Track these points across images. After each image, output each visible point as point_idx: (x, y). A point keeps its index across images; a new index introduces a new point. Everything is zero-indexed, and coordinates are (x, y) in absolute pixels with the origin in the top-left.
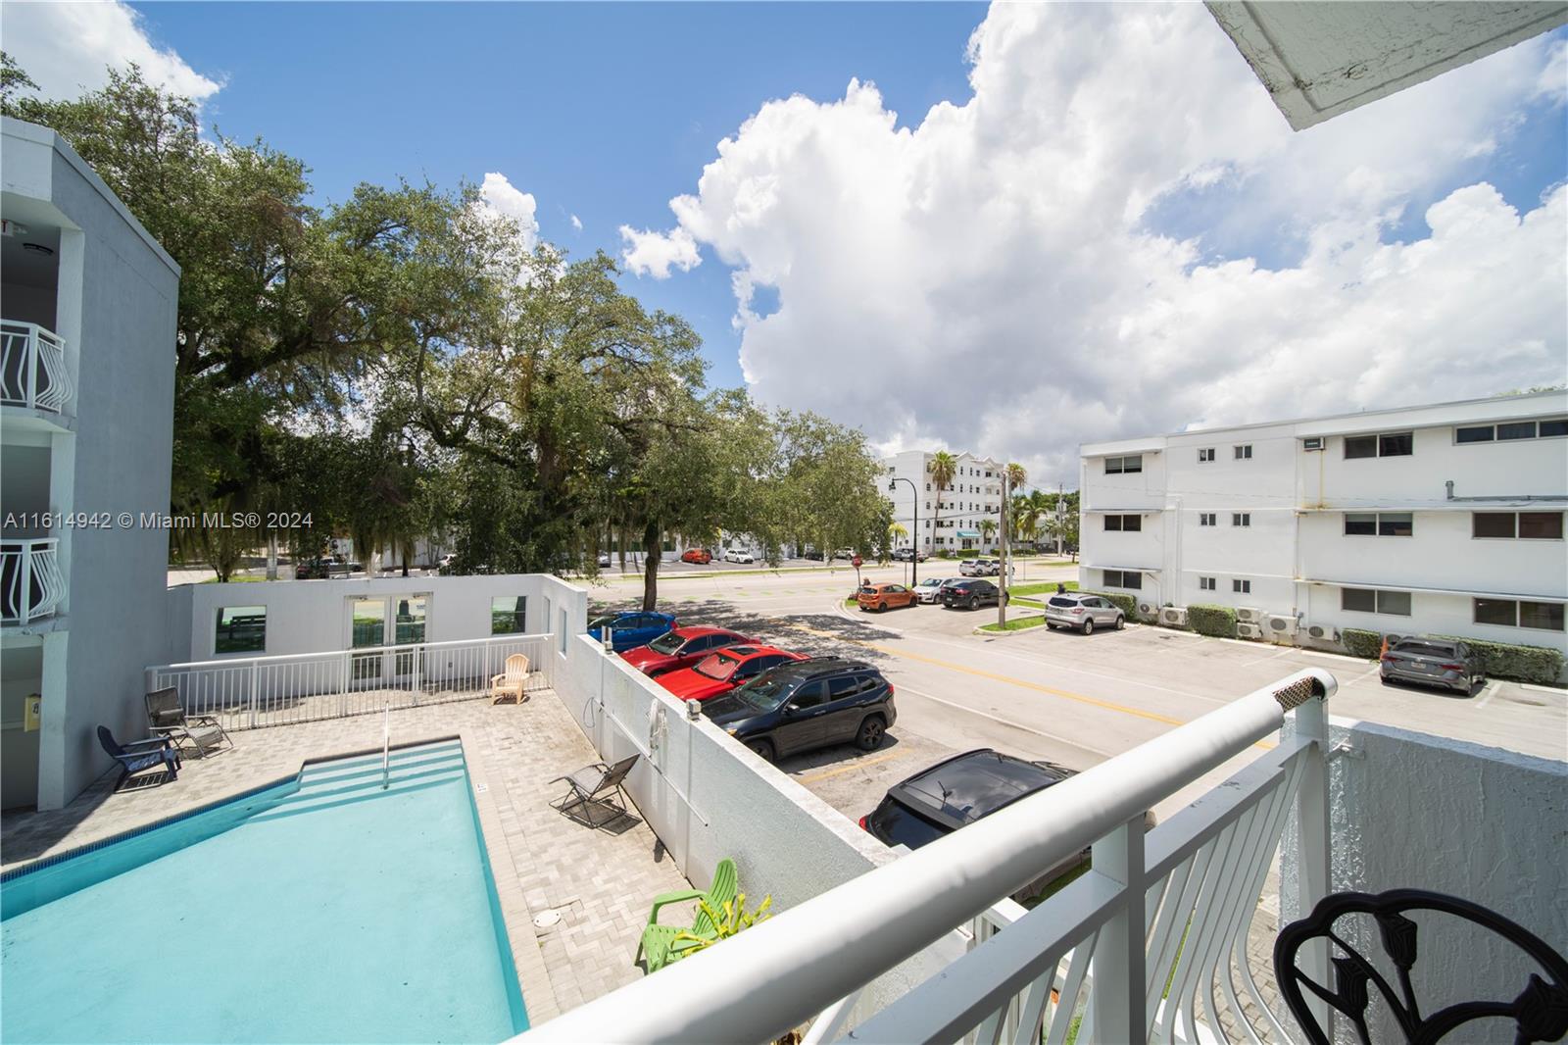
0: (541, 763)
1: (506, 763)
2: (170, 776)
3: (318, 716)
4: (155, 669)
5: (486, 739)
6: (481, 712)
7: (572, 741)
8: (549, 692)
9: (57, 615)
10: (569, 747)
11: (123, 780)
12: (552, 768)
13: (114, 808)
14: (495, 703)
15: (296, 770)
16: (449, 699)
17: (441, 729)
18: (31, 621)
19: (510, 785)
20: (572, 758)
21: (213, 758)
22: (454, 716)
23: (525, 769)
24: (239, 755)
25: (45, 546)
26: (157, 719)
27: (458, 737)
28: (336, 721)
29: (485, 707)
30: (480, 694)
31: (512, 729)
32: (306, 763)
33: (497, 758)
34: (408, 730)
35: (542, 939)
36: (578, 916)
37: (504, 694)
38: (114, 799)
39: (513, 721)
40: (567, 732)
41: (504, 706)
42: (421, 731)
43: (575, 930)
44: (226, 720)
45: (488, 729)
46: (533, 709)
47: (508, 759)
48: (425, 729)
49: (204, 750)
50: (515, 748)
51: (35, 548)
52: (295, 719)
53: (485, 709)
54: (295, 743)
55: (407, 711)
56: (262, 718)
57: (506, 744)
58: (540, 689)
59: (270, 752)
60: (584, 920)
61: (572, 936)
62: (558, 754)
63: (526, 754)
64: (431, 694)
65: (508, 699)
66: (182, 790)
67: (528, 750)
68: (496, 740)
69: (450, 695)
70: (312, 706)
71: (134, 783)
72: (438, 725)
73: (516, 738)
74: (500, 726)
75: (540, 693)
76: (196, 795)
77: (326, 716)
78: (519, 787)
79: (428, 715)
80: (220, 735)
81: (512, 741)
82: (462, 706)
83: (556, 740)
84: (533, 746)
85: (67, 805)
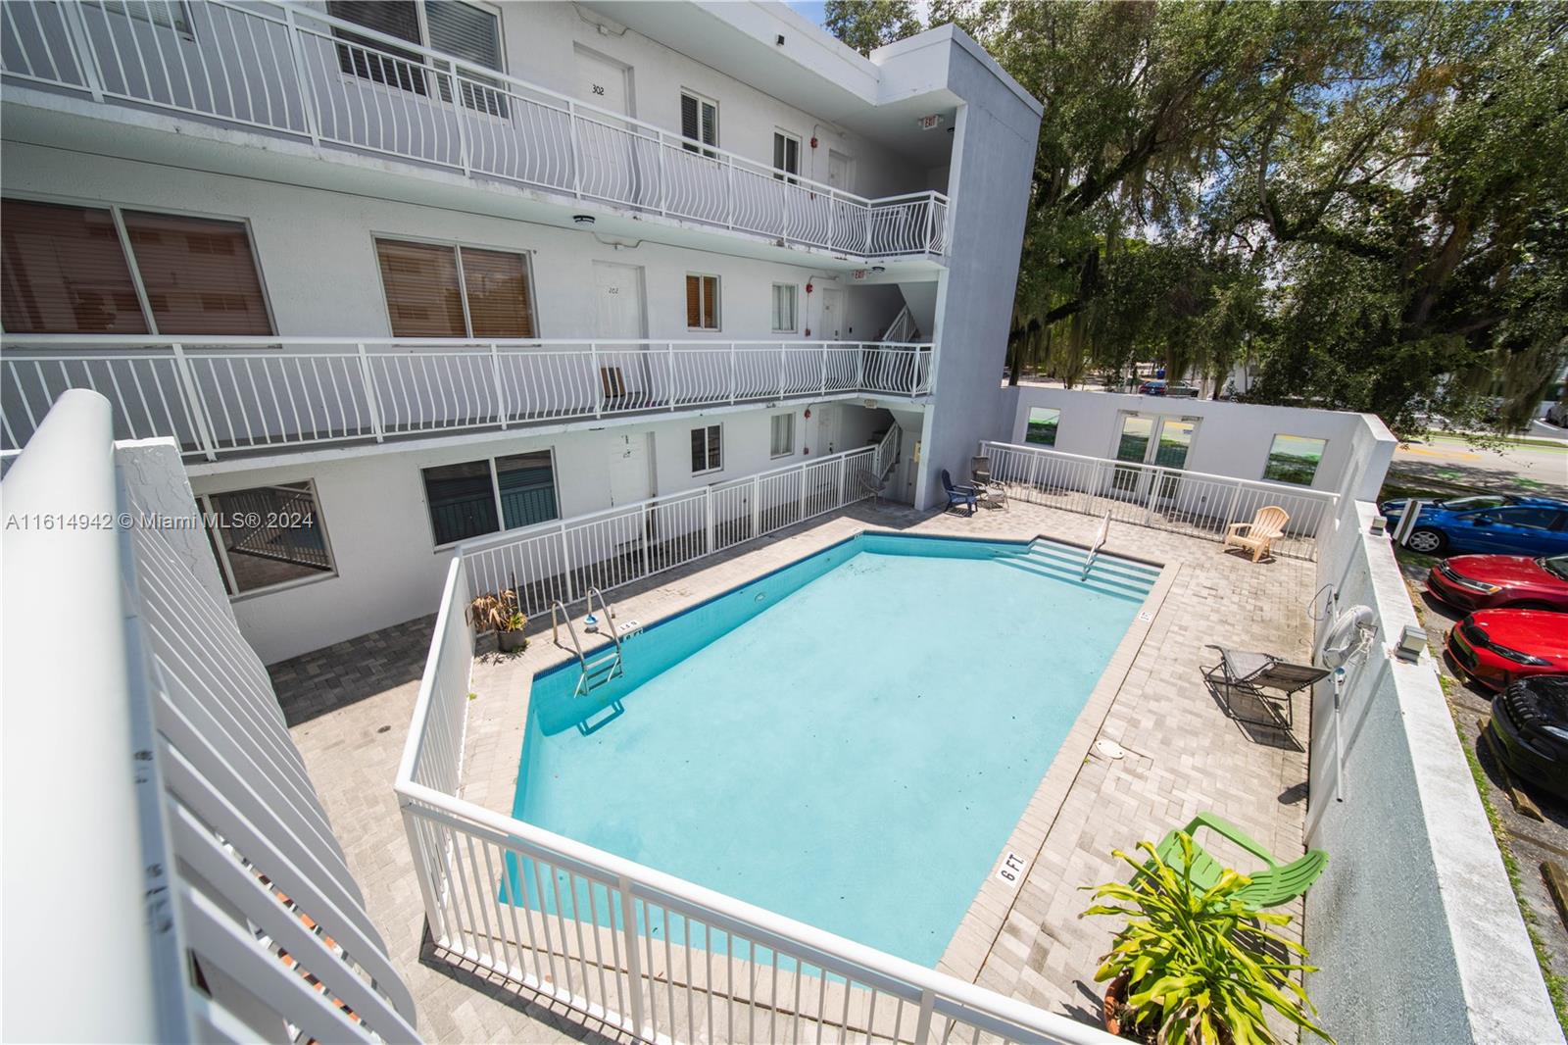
0: (1227, 627)
1: (1189, 609)
2: (969, 513)
3: (1069, 507)
4: (984, 443)
5: (1188, 579)
6: (1204, 554)
7: (1288, 626)
8: (1307, 564)
9: (931, 394)
10: (1278, 629)
11: (949, 507)
12: (1235, 638)
13: (938, 521)
14: (1227, 552)
15: (1030, 539)
16: (1182, 531)
17: (1153, 553)
18: (917, 396)
19: (1176, 629)
20: (1271, 641)
21: (995, 513)
22: (1174, 548)
23: (1206, 623)
24: (1008, 515)
25: (929, 349)
26: (975, 476)
27: (1162, 566)
28: (1078, 516)
29: (1212, 550)
30: (1216, 537)
31: (1223, 583)
32: (1039, 537)
33: (1183, 600)
34: (1125, 543)
35: (1089, 757)
36: (1140, 770)
37: (1244, 547)
38: (943, 515)
39: (1233, 577)
40: (1290, 614)
41: (1234, 557)
42: (1134, 548)
43: (1124, 776)
44: (1016, 491)
45: (1198, 572)
46: (1269, 574)
47: (1193, 606)
48: (1139, 548)
49: (994, 505)
50: (1210, 600)
51: (922, 349)
52: (1053, 504)
53: (1212, 553)
54: (1042, 521)
55: (1137, 528)
56: (1035, 495)
57: (1205, 592)
58: (1297, 558)
59: (1025, 521)
60: (1140, 777)
61: (1119, 779)
62: (1256, 629)
63: (1218, 611)
64: (1171, 521)
65: (1246, 553)
66: (969, 523)
67: (1223, 608)
68: (1198, 585)
69: (1189, 529)
70: (1074, 499)
71: (955, 511)
72: (1153, 549)
73: (1221, 593)
74: (1213, 574)
75: (1292, 562)
76: (973, 530)
77: (1074, 509)
78: (1184, 636)
79: (1152, 537)
80: (1004, 499)
81: (1214, 592)
82: (1190, 542)
83: (1268, 614)
84: (1234, 608)
85: (925, 510)
